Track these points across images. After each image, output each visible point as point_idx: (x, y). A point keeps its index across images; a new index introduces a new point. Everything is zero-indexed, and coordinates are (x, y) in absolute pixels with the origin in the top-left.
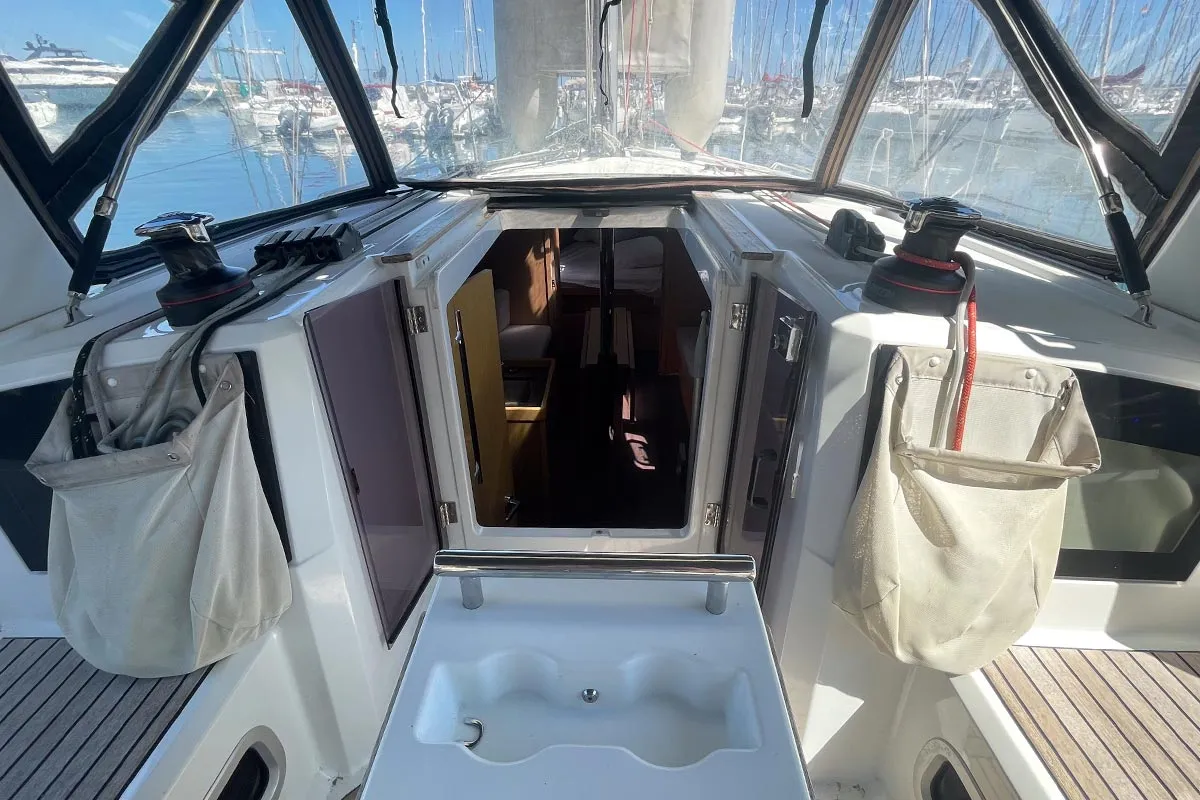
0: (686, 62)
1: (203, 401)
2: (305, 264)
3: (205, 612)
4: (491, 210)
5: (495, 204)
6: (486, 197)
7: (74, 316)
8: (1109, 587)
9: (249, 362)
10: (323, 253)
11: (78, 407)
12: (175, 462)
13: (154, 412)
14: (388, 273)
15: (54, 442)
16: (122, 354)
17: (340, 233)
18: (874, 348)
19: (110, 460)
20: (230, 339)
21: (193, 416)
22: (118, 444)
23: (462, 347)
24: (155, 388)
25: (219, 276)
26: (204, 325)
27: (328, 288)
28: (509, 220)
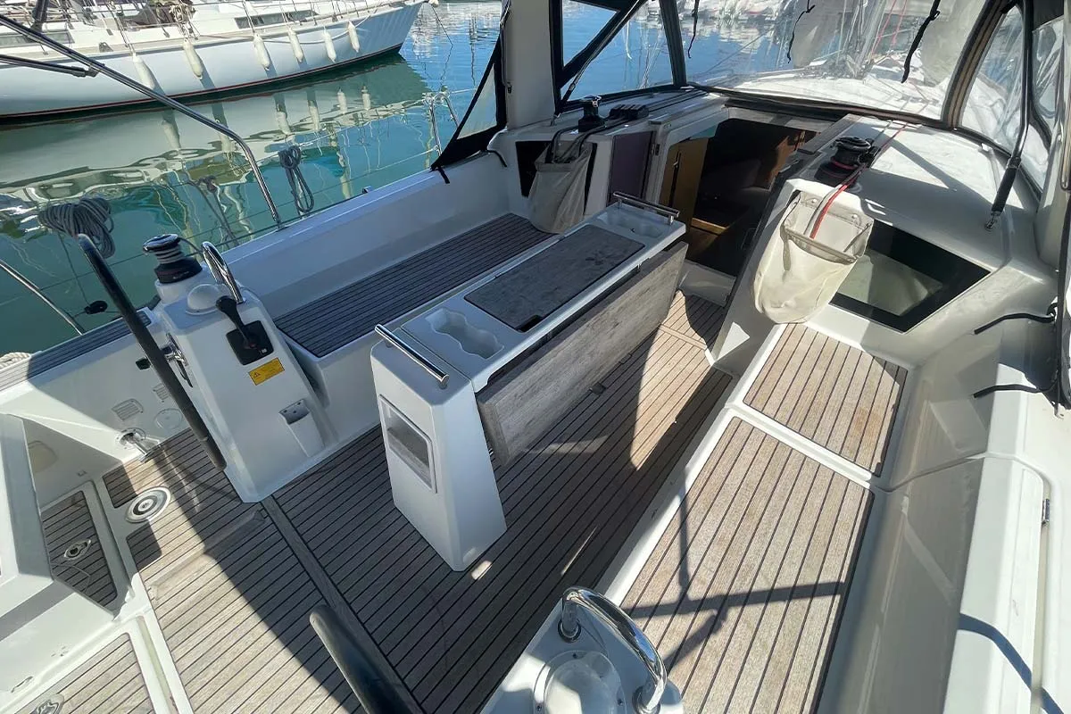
0: (948, 10)
1: (580, 155)
2: (624, 119)
3: (560, 216)
4: (727, 106)
5: (730, 104)
6: (726, 98)
7: (553, 124)
8: (866, 322)
9: (595, 146)
10: (631, 115)
11: (550, 150)
12: (566, 170)
13: (567, 155)
14: (651, 128)
15: (542, 158)
16: (565, 137)
17: (640, 109)
18: (794, 190)
19: (553, 165)
20: (593, 139)
21: (575, 159)
22: (556, 161)
23: (676, 170)
24: (569, 149)
25: (597, 118)
26: (586, 133)
27: (627, 129)
28: (735, 113)
